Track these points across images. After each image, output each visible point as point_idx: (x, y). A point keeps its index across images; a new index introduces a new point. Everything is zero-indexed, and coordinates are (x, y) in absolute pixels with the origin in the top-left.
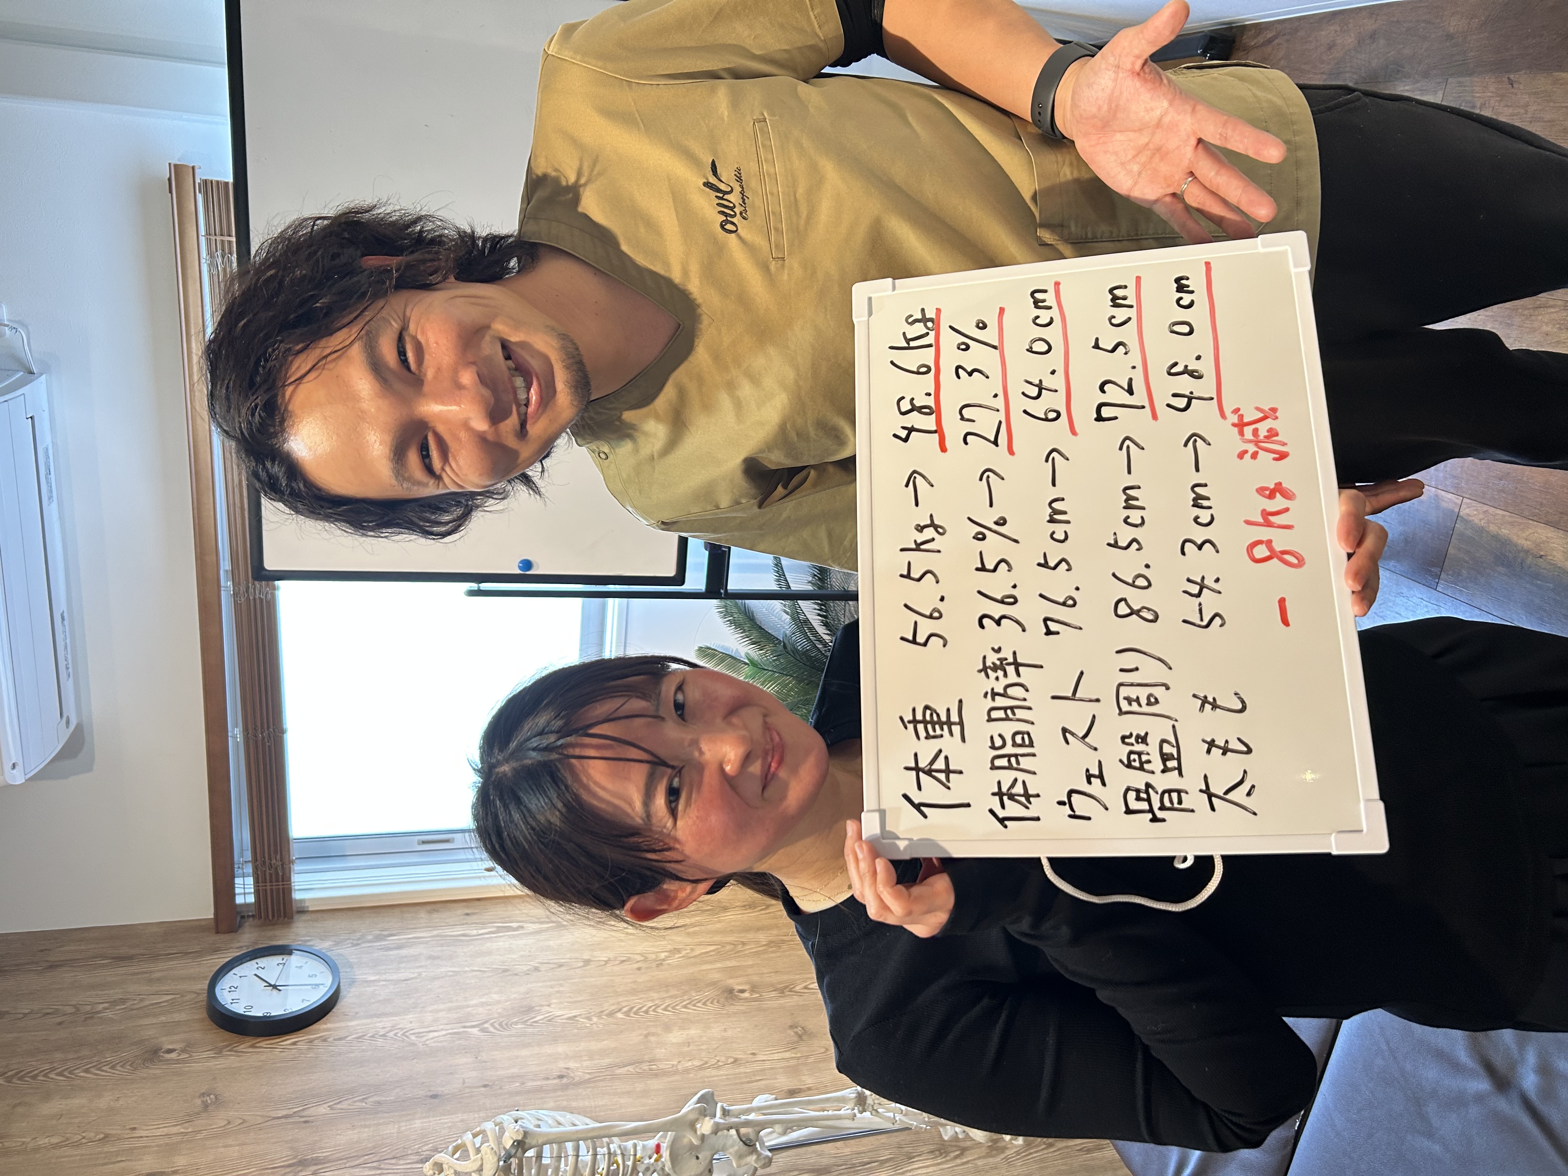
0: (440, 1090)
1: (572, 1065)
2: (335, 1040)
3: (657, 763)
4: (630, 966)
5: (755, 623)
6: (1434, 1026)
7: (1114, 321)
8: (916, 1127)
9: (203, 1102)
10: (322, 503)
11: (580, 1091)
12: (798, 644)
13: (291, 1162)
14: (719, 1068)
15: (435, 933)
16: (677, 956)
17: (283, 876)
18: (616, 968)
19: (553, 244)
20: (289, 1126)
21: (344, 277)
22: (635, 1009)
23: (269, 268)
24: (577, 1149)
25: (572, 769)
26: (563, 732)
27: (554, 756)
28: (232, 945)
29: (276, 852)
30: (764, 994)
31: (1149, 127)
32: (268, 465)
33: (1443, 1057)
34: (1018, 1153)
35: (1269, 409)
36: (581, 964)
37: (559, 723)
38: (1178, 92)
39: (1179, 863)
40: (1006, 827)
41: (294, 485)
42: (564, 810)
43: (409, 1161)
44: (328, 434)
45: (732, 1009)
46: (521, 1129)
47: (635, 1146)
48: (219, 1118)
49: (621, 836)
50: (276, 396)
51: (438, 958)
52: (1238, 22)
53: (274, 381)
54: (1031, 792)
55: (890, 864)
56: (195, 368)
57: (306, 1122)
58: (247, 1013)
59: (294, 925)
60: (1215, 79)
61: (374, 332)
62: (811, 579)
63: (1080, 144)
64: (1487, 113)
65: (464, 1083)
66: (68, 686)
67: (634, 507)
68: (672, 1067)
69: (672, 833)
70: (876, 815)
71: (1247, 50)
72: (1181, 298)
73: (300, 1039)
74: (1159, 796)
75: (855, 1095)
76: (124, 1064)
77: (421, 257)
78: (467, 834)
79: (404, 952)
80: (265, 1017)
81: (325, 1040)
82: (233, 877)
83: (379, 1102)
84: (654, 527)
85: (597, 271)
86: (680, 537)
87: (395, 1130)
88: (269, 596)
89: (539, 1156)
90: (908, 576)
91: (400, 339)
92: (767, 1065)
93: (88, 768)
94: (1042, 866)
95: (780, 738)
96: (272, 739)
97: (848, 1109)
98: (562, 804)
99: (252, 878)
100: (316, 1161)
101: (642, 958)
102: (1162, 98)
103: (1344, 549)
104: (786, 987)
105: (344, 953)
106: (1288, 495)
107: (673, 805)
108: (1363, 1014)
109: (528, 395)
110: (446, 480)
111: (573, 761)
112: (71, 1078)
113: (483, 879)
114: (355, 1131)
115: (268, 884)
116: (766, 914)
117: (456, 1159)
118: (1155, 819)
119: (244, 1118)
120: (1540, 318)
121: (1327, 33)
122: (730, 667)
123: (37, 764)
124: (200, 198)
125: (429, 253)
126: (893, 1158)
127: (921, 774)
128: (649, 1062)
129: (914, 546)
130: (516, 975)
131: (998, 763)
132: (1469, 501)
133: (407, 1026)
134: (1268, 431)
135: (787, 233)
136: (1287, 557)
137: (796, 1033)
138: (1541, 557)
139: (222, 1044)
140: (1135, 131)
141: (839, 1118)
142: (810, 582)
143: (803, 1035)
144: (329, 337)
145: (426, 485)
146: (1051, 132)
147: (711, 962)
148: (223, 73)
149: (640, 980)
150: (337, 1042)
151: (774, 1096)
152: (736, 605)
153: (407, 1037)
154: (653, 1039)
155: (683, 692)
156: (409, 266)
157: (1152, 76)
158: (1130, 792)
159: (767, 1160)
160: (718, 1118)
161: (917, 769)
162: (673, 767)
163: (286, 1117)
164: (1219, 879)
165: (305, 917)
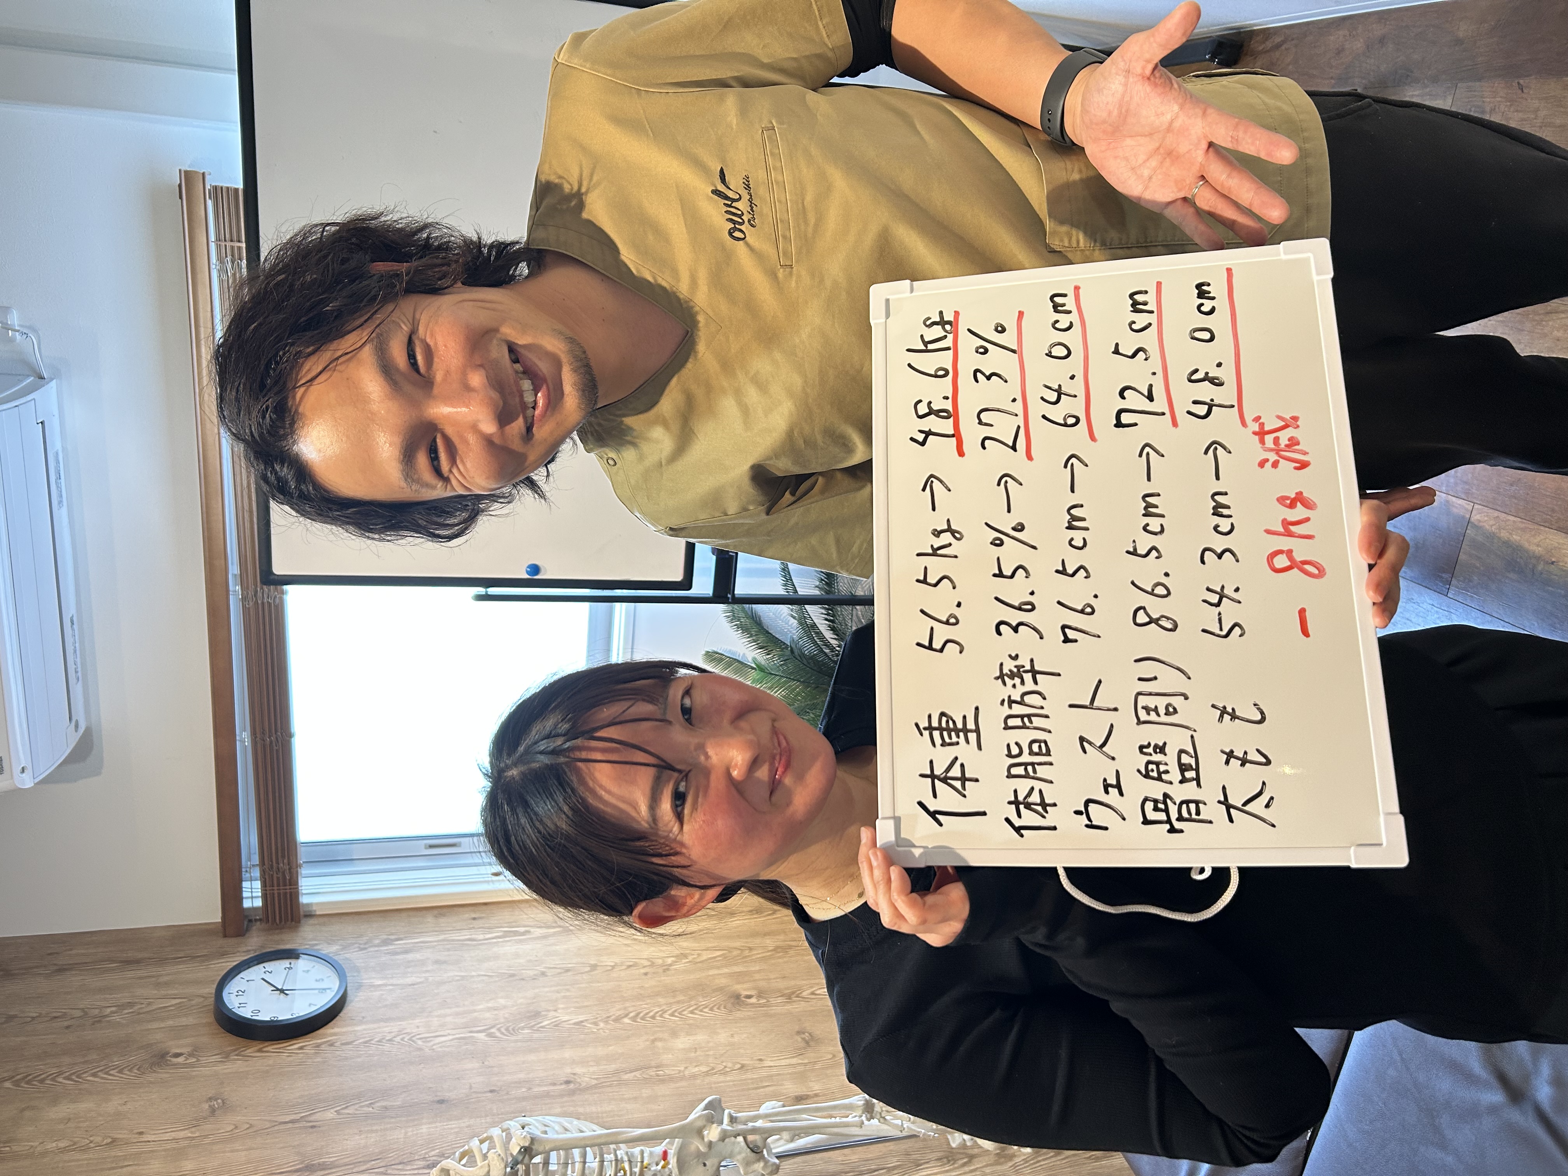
0: (447, 1095)
1: (579, 1070)
2: (342, 1044)
3: (664, 767)
4: (637, 971)
5: (763, 627)
6: (1448, 1038)
7: (1134, 327)
8: (924, 1134)
9: (210, 1106)
10: (330, 506)
11: (586, 1097)
12: (805, 649)
13: (298, 1167)
14: (725, 1074)
15: (442, 937)
16: (684, 961)
17: (290, 880)
18: (623, 974)
19: (560, 251)
20: (297, 1131)
21: (354, 281)
22: (642, 1015)
23: (279, 273)
24: (584, 1156)
25: (578, 771)
26: (571, 735)
27: (562, 759)
28: (239, 949)
29: (283, 857)
30: (771, 999)
31: (1159, 132)
32: (277, 467)
33: (1457, 1069)
34: (1026, 1161)
35: (1291, 418)
36: (588, 969)
37: (566, 726)
38: (1189, 96)
39: (1196, 874)
40: (1022, 836)
41: (303, 487)
42: (570, 813)
43: (415, 1167)
44: (338, 435)
45: (738, 1014)
46: (528, 1136)
47: (642, 1152)
48: (226, 1123)
49: (627, 840)
50: (285, 399)
51: (445, 962)
52: (1247, 28)
53: (285, 383)
54: (1047, 801)
55: (904, 871)
56: (205, 372)
57: (313, 1127)
58: (254, 1018)
59: (302, 929)
60: (1224, 86)
61: (385, 335)
62: (817, 583)
63: (1090, 150)
64: (1496, 118)
65: (471, 1088)
66: (77, 690)
67: (642, 513)
68: (679, 1073)
69: (678, 838)
70: (891, 823)
71: (1255, 55)
72: (1202, 305)
73: (307, 1043)
74: (1177, 806)
75: (862, 1102)
76: (132, 1068)
77: (430, 262)
78: (475, 839)
79: (410, 956)
80: (272, 1021)
81: (332, 1045)
82: (241, 881)
83: (386, 1108)
84: (661, 533)
85: (604, 277)
86: (687, 542)
87: (402, 1135)
88: (277, 601)
89: (546, 1163)
90: (924, 581)
91: (410, 343)
92: (774, 1071)
93: (97, 771)
94: (1058, 876)
95: (787, 742)
96: (280, 742)
97: (855, 1116)
98: (568, 807)
99: (259, 882)
100: (323, 1167)
101: (649, 963)
102: (1172, 102)
103: (1365, 559)
104: (793, 993)
105: (352, 957)
106: (1308, 505)
107: (679, 809)
108: (1378, 1025)
109: (536, 398)
110: (454, 482)
111: (580, 764)
112: (78, 1082)
113: (491, 884)
114: (363, 1136)
115: (275, 888)
116: (774, 919)
117: (463, 1165)
118: (1172, 830)
119: (250, 1122)
120: (1551, 323)
121: (1336, 38)
122: (736, 672)
123: (46, 768)
124: (210, 203)
125: (437, 257)
126: (900, 1165)
127: (936, 781)
128: (656, 1068)
129: (931, 551)
130: (523, 979)
131: (1015, 771)
132: (1480, 507)
133: (414, 1031)
134: (1289, 440)
135: (795, 240)
136: (1307, 567)
137: (803, 1039)
138: (1553, 563)
139: (229, 1049)
140: (1146, 136)
141: (847, 1125)
142: (817, 587)
143: (810, 1041)
144: (340, 339)
145: (434, 487)
146: (1061, 139)
147: (718, 968)
148: (234, 80)
149: (647, 986)
150: (344, 1047)
151: (781, 1103)
152: (743, 610)
153: (413, 1041)
154: (659, 1044)
155: (690, 697)
156: (417, 271)
157: (1162, 80)
158: (1148, 802)
159: (774, 1167)
160: (726, 1125)
161: (932, 776)
162: (680, 771)
163: (292, 1122)
164: (1235, 889)
165: (311, 921)
